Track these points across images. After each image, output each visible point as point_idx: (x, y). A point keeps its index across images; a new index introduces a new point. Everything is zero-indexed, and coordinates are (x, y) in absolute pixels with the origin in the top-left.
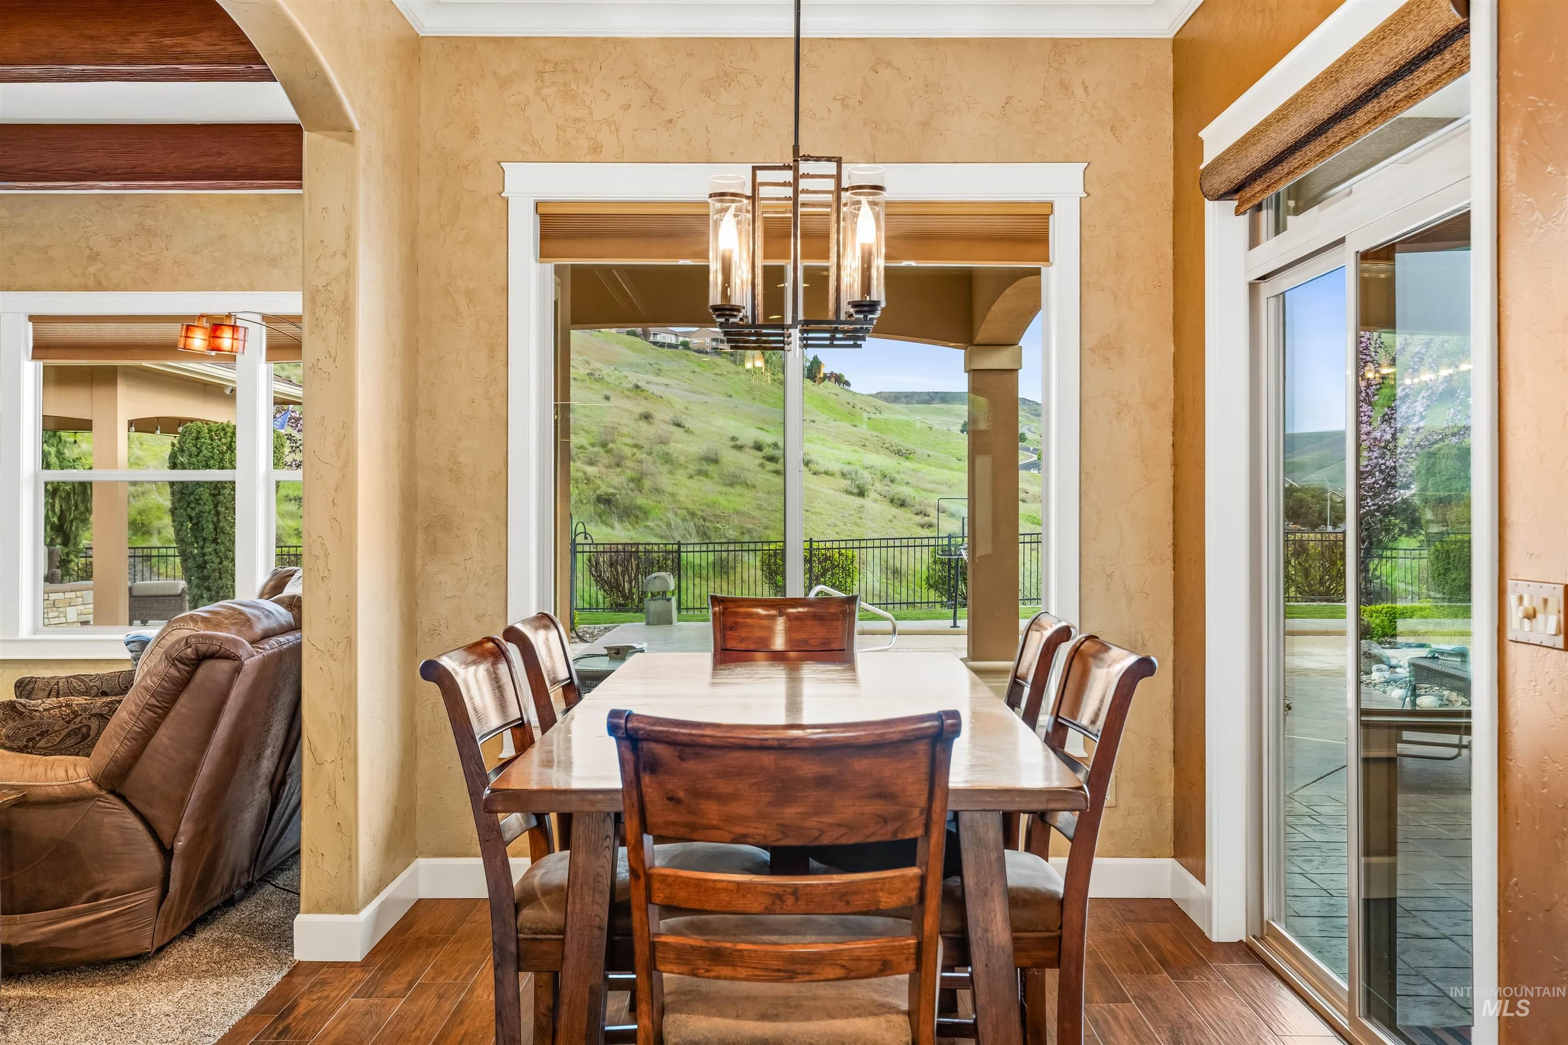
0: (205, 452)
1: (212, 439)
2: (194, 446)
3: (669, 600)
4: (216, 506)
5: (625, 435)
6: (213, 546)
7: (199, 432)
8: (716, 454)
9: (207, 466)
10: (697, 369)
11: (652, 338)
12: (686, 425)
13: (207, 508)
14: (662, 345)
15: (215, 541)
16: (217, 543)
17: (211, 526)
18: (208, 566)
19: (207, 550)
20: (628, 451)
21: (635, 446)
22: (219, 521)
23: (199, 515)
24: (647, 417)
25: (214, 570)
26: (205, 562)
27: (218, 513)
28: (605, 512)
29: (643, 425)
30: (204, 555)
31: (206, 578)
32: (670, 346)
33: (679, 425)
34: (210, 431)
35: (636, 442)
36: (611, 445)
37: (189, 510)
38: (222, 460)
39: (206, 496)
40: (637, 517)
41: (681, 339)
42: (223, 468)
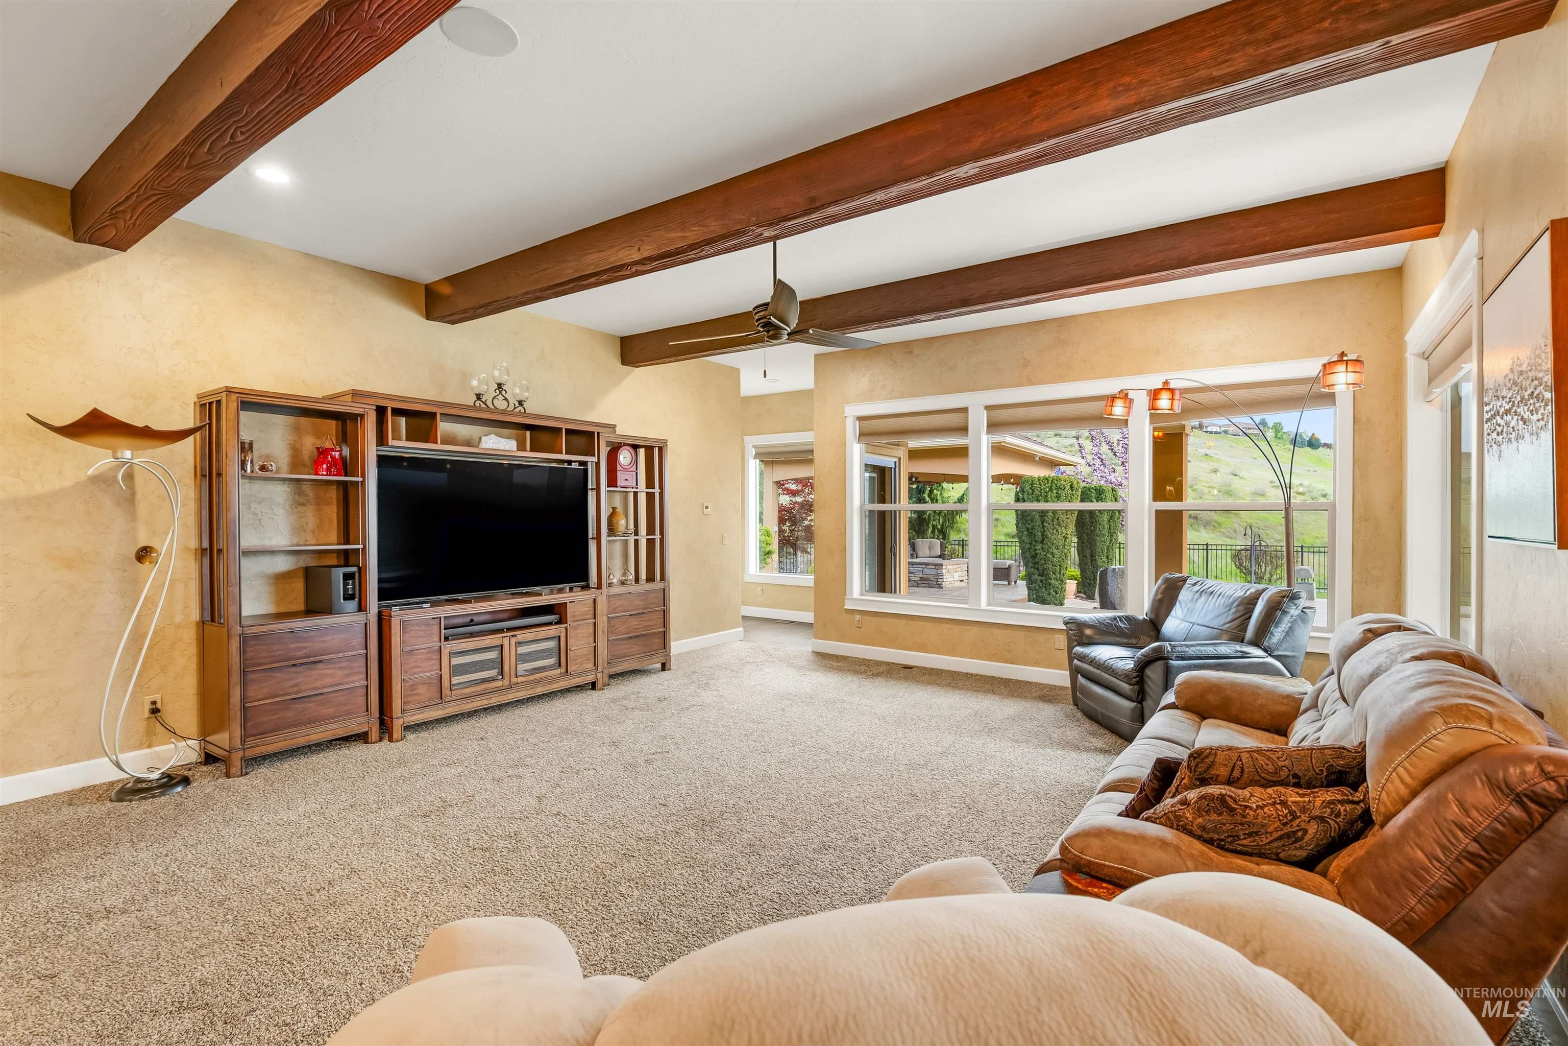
0: (1036, 492)
1: (1041, 485)
2: (1031, 489)
3: (1312, 584)
4: (1043, 522)
5: (1202, 481)
6: (1041, 545)
7: (1033, 481)
8: (1264, 491)
9: (1038, 501)
10: (1234, 445)
11: (1205, 430)
12: (1241, 475)
13: (1037, 524)
14: (1211, 433)
15: (1042, 542)
16: (1043, 544)
17: (1040, 534)
18: (1038, 556)
19: (1037, 547)
20: (1206, 490)
21: (1210, 487)
22: (1044, 531)
23: (1033, 528)
24: (1215, 471)
25: (1041, 559)
26: (1036, 554)
27: (1043, 526)
28: (1194, 523)
29: (1213, 475)
30: (1036, 550)
31: (1037, 563)
32: (1216, 433)
33: (1236, 475)
34: (1039, 480)
35: (1211, 485)
36: (1195, 487)
37: (1027, 525)
38: (1046, 496)
39: (1037, 517)
40: (1214, 527)
41: (1223, 429)
42: (1047, 501)
